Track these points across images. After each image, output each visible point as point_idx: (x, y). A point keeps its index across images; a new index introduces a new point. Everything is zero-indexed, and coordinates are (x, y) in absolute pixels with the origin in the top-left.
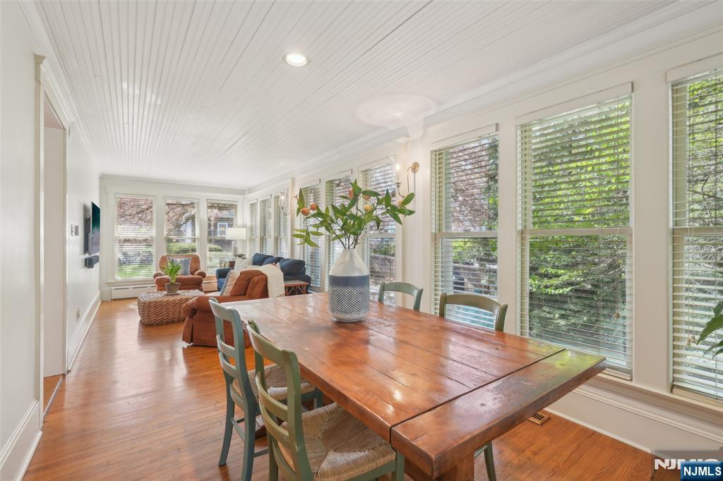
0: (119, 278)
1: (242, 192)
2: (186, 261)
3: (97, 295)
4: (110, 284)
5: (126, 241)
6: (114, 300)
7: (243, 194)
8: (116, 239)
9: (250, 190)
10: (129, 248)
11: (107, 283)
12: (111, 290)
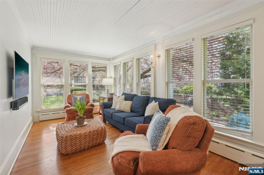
0: (44, 107)
1: (109, 60)
2: (82, 97)
3: (31, 119)
4: (38, 112)
5: (48, 86)
6: (41, 121)
7: (110, 61)
8: (42, 85)
9: (114, 58)
10: (50, 90)
11: (36, 111)
12: (39, 115)
